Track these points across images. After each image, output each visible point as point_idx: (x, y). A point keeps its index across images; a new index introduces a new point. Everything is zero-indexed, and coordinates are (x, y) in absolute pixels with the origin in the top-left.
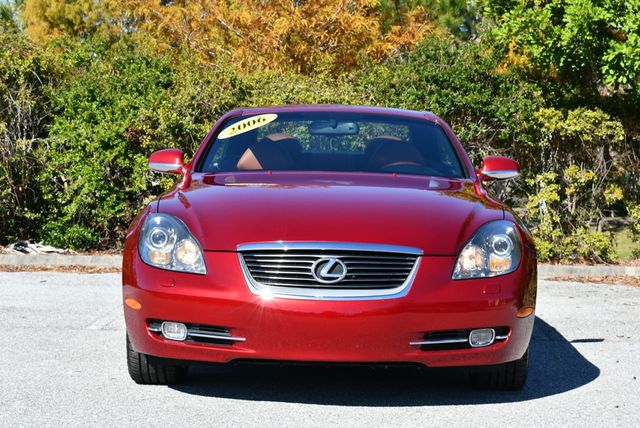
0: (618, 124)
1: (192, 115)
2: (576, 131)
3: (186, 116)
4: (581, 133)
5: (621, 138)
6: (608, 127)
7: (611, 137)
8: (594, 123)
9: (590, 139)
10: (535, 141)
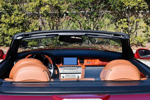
0: (146, 3)
1: (10, 2)
2: (134, 6)
3: (9, 3)
4: (135, 6)
5: (147, 8)
6: (143, 4)
7: (144, 7)
8: (139, 3)
9: (138, 8)
10: (121, 9)
